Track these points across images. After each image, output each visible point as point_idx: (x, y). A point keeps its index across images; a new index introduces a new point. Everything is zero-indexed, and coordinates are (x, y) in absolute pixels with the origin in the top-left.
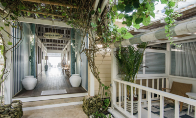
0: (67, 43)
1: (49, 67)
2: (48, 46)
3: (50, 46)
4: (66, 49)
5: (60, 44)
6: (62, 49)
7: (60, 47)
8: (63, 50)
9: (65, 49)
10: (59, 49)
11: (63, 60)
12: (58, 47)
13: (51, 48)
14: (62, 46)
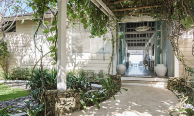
0: (150, 36)
1: (130, 66)
2: (129, 42)
3: (131, 42)
4: (150, 44)
5: (142, 38)
6: (144, 45)
7: (142, 42)
8: (146, 46)
9: (148, 44)
10: (140, 45)
11: (146, 57)
12: (139, 42)
13: (132, 45)
14: (144, 40)
